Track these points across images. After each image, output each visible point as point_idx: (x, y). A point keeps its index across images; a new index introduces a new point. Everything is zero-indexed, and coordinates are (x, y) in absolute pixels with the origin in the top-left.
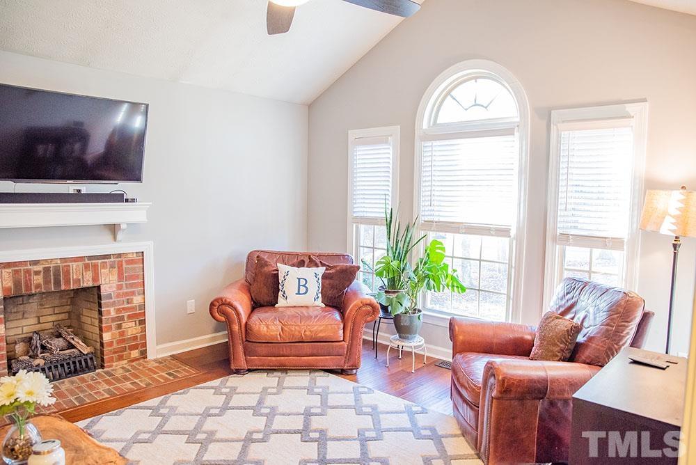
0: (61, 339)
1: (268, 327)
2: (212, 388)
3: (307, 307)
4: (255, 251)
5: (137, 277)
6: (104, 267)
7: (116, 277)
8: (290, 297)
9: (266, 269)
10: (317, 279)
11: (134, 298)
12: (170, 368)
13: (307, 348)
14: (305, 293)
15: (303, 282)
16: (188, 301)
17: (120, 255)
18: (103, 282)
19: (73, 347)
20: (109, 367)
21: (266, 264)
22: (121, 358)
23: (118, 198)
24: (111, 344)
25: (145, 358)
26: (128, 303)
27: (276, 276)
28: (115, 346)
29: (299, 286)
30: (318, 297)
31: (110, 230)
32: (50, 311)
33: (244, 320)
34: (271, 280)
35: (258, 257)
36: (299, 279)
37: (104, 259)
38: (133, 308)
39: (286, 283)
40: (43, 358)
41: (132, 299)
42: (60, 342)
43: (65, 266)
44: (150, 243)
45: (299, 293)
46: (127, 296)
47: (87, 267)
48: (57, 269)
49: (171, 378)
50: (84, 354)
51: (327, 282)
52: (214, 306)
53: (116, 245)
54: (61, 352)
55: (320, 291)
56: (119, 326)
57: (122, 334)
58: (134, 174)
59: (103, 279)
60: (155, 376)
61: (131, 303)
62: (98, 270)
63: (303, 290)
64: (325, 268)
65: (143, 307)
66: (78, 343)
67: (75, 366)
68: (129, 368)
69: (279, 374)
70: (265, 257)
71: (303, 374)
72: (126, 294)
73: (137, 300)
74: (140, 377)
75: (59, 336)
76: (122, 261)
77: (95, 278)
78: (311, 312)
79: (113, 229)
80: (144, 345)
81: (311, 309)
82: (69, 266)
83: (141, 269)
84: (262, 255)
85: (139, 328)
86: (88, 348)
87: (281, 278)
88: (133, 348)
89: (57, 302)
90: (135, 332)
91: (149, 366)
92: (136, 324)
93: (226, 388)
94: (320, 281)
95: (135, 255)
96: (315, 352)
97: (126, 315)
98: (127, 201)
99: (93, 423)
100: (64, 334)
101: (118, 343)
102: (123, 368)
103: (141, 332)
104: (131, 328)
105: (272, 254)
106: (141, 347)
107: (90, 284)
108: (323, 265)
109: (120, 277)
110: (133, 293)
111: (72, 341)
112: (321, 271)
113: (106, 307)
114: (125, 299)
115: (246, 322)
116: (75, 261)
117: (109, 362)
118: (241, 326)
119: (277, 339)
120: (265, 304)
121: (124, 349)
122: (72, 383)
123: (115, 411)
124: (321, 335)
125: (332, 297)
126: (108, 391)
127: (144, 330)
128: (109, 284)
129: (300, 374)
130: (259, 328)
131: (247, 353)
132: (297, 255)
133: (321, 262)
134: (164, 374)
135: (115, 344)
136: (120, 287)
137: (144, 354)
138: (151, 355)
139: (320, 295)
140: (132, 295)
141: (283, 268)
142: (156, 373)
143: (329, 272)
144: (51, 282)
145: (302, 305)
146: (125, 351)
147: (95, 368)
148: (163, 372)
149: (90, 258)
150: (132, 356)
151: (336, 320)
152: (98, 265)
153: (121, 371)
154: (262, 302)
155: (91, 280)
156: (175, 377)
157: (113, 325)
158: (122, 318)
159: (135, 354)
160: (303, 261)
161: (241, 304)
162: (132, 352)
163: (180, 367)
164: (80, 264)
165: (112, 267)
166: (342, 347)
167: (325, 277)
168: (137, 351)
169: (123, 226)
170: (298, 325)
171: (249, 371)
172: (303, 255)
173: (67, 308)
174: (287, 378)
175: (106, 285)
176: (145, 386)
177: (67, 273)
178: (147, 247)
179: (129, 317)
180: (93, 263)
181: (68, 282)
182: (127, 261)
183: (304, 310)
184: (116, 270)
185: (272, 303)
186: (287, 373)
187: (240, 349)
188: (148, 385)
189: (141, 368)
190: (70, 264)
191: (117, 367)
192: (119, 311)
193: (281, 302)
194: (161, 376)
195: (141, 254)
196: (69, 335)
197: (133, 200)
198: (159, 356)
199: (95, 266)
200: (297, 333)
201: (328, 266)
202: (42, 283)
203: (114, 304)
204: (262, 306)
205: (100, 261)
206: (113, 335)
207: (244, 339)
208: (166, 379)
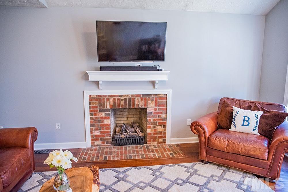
0: (133, 128)
1: (220, 142)
2: (186, 167)
3: (247, 134)
4: (224, 98)
5: (164, 106)
6: (149, 99)
7: (154, 105)
8: (237, 126)
9: (227, 108)
10: (256, 119)
11: (162, 115)
12: (173, 151)
13: (242, 159)
14: (247, 125)
15: (246, 119)
16: (188, 120)
17: (156, 95)
18: (148, 107)
19: (136, 132)
20: (149, 144)
21: (228, 106)
22: (154, 141)
23: (154, 69)
24: (150, 134)
25: (165, 143)
26: (159, 117)
27: (232, 113)
28: (152, 135)
29: (244, 121)
30: (255, 129)
31: (152, 83)
32: (132, 116)
33: (207, 135)
34: (229, 115)
35: (224, 101)
36: (245, 117)
37: (149, 96)
38: (161, 120)
39: (236, 118)
40: (124, 135)
41: (161, 116)
42: (132, 129)
43: (133, 98)
44: (170, 90)
45: (243, 125)
46: (159, 114)
47: (142, 99)
48: (129, 99)
49: (171, 156)
50: (139, 136)
51: (264, 120)
52: (193, 125)
53: (155, 90)
54: (131, 134)
55: (258, 125)
56: (154, 127)
57: (155, 130)
58: (160, 57)
59: (148, 105)
60: (165, 153)
61: (160, 117)
62: (146, 101)
63: (246, 123)
64: (263, 112)
65: (165, 119)
66: (138, 131)
67: (135, 141)
68: (157, 146)
69: (224, 169)
70: (229, 102)
71: (239, 173)
72: (158, 113)
73: (163, 116)
74: (158, 152)
75: (132, 127)
76: (157, 98)
77: (145, 105)
78: (250, 138)
79: (153, 83)
80: (165, 137)
81: (249, 136)
82: (134, 98)
83: (166, 102)
84: (227, 101)
85: (163, 129)
86: (142, 134)
87: (234, 115)
88: (160, 137)
89: (134, 112)
90: (161, 130)
91: (165, 147)
92: (162, 127)
93: (192, 169)
94: (258, 120)
95: (163, 95)
96: (247, 162)
97: (158, 122)
98: (158, 70)
99: (127, 170)
100: (134, 126)
101: (153, 134)
102: (154, 146)
103: (164, 131)
104: (160, 129)
105: (233, 100)
106: (164, 138)
107: (143, 107)
108: (263, 110)
109: (156, 105)
110: (161, 113)
111: (136, 130)
112: (260, 113)
113: (149, 118)
114: (158, 115)
115: (209, 137)
116: (137, 96)
117: (149, 142)
118: (205, 139)
119: (224, 150)
120: (224, 127)
121: (156, 137)
122: (132, 148)
123: (138, 167)
124: (252, 153)
125: (265, 130)
126: (142, 156)
127: (165, 130)
128: (151, 107)
129: (237, 172)
130: (215, 141)
131: (207, 153)
132: (248, 102)
133: (262, 108)
134: (169, 153)
135: (152, 134)
136: (155, 109)
137: (165, 141)
138: (168, 142)
139: (257, 128)
140: (161, 114)
141: (236, 109)
142: (166, 151)
143: (265, 114)
144: (127, 104)
145: (245, 132)
146: (156, 138)
147: (143, 143)
148: (169, 152)
149: (143, 95)
150: (159, 141)
151: (264, 146)
152: (146, 99)
153: (153, 147)
154: (222, 126)
155: (143, 105)
156: (173, 156)
157: (152, 126)
158: (156, 124)
159: (161, 140)
160: (251, 106)
161: (208, 126)
162: (159, 139)
163: (178, 151)
164: (139, 97)
165: (153, 100)
166: (266, 164)
167: (262, 117)
168: (162, 139)
169: (157, 82)
170: (238, 145)
171: (209, 162)
172: (252, 102)
173: (138, 115)
174: (228, 173)
175: (150, 108)
176: (157, 157)
177: (134, 101)
178: (169, 92)
179: (159, 123)
180: (144, 97)
181: (134, 105)
182: (159, 98)
183: (244, 136)
184: (154, 102)
185: (228, 128)
186: (229, 169)
187: (204, 150)
188: (160, 157)
189: (161, 147)
190: (135, 97)
191: (152, 145)
192: (154, 120)
193: (232, 128)
194: (167, 154)
195: (166, 95)
196: (136, 127)
197: (162, 70)
198: (172, 143)
199: (145, 99)
200: (236, 149)
201: (266, 111)
202: (124, 104)
203: (152, 117)
204: (222, 128)
205: (147, 97)
206: (151, 130)
207: (207, 146)
208: (168, 156)
